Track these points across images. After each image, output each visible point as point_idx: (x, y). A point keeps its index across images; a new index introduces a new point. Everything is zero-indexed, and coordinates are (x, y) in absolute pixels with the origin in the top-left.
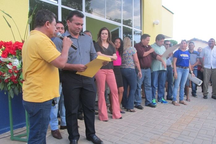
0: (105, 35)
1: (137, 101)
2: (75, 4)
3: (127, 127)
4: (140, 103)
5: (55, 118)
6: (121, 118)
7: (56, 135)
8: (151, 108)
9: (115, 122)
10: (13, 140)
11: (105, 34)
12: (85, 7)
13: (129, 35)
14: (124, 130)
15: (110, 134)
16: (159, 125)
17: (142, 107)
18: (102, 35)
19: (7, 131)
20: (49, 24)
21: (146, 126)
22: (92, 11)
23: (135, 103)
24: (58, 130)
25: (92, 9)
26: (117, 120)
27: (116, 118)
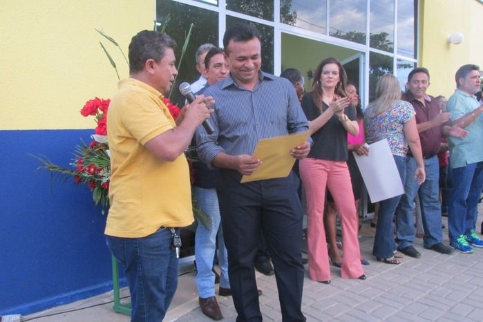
0: (331, 75)
1: (403, 236)
2: (257, 4)
3: (378, 302)
4: (411, 242)
5: (207, 270)
6: (362, 278)
7: (210, 310)
8: (440, 254)
9: (348, 288)
10: (119, 313)
11: (331, 73)
12: (281, 9)
13: (381, 69)
14: (371, 311)
15: (336, 318)
16: (461, 303)
17: (417, 253)
18: (324, 76)
19: (109, 290)
20: (155, 65)
21: (427, 305)
22: (296, 17)
23: (397, 240)
24: (214, 297)
25: (295, 13)
26: (352, 282)
27: (350, 276)
